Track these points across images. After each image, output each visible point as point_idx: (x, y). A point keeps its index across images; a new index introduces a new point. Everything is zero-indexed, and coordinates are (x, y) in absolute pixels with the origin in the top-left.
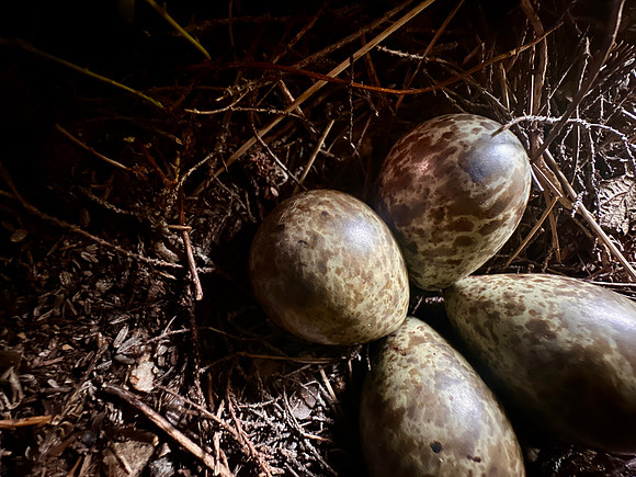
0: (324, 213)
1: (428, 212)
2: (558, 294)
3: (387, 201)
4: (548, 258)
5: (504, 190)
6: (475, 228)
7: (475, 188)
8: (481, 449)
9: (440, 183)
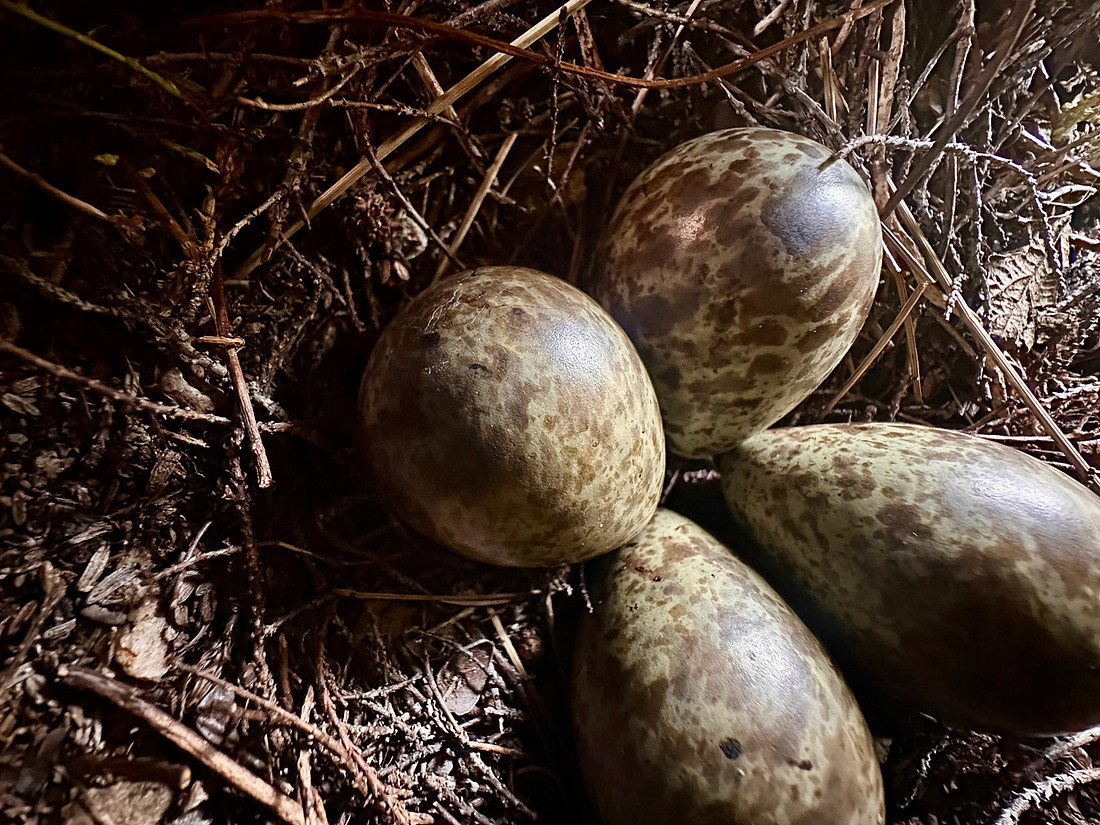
0: (517, 311)
1: (703, 309)
2: (930, 457)
3: (622, 289)
4: (901, 395)
5: (841, 268)
6: (791, 340)
7: (791, 263)
8: (810, 746)
9: (728, 255)
